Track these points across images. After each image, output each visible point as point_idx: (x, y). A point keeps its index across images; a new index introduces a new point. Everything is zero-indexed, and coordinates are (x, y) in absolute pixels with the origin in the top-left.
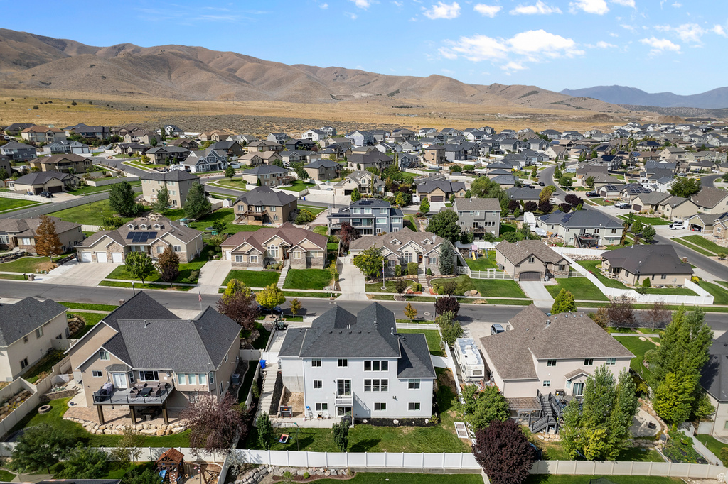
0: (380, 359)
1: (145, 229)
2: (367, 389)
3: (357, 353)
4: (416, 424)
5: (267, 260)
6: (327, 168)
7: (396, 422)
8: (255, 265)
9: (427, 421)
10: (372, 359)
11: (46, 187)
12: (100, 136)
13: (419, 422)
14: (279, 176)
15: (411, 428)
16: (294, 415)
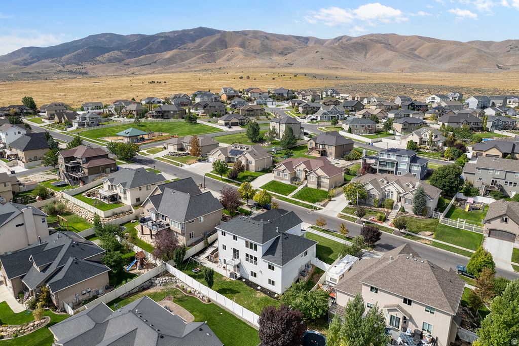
0: (254, 242)
1: (239, 149)
2: (247, 260)
3: (242, 234)
4: (268, 295)
5: (295, 178)
6: (411, 124)
7: (259, 288)
8: (285, 180)
9: (276, 295)
10: (250, 241)
11: (230, 122)
12: (286, 95)
13: (271, 294)
14: (367, 127)
15: (263, 295)
16: (216, 262)
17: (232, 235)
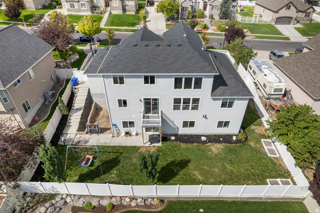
0: (194, 75)
2: (176, 108)
3: (166, 69)
4: (224, 141)
5: (94, 7)
7: (203, 139)
8: (84, 11)
9: (234, 138)
10: (184, 75)
13: (227, 139)
15: (220, 146)
16: (103, 131)
17: (139, 77)
